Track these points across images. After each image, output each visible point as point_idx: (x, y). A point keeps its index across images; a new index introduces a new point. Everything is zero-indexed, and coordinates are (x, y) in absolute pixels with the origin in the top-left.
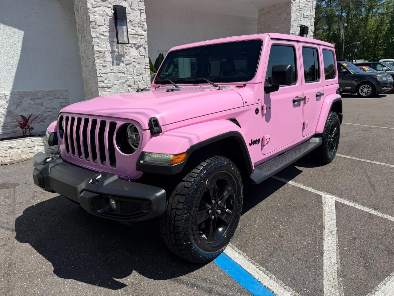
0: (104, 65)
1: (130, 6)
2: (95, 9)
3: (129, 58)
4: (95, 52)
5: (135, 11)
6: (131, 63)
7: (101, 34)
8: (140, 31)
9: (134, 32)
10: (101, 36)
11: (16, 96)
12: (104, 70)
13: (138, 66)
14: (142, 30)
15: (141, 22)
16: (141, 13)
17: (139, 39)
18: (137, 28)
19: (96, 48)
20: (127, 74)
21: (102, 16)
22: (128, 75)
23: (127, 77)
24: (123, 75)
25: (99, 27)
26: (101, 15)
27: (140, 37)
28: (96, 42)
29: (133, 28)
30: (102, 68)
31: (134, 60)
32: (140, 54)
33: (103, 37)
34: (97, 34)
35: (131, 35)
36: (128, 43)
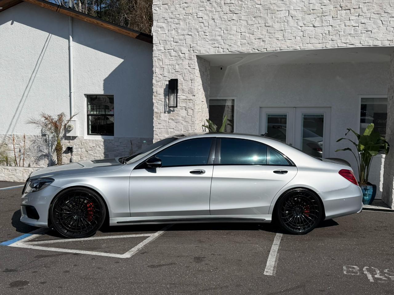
0: (159, 122)
1: (183, 78)
2: (157, 83)
3: (178, 118)
4: (154, 113)
5: (187, 82)
6: (179, 121)
9: (184, 97)
10: (159, 101)
11: (139, 141)
12: (159, 126)
13: (185, 124)
14: (192, 96)
15: (191, 90)
16: (192, 82)
17: (188, 103)
18: (187, 95)
19: (155, 110)
20: (175, 130)
22: (177, 131)
23: (175, 132)
24: (172, 130)
25: (159, 95)
26: (161, 87)
27: (189, 101)
28: (156, 106)
29: (185, 94)
30: (158, 124)
31: (183, 119)
32: (188, 114)
33: (161, 102)
34: (158, 101)
35: (182, 100)
36: (176, 107)
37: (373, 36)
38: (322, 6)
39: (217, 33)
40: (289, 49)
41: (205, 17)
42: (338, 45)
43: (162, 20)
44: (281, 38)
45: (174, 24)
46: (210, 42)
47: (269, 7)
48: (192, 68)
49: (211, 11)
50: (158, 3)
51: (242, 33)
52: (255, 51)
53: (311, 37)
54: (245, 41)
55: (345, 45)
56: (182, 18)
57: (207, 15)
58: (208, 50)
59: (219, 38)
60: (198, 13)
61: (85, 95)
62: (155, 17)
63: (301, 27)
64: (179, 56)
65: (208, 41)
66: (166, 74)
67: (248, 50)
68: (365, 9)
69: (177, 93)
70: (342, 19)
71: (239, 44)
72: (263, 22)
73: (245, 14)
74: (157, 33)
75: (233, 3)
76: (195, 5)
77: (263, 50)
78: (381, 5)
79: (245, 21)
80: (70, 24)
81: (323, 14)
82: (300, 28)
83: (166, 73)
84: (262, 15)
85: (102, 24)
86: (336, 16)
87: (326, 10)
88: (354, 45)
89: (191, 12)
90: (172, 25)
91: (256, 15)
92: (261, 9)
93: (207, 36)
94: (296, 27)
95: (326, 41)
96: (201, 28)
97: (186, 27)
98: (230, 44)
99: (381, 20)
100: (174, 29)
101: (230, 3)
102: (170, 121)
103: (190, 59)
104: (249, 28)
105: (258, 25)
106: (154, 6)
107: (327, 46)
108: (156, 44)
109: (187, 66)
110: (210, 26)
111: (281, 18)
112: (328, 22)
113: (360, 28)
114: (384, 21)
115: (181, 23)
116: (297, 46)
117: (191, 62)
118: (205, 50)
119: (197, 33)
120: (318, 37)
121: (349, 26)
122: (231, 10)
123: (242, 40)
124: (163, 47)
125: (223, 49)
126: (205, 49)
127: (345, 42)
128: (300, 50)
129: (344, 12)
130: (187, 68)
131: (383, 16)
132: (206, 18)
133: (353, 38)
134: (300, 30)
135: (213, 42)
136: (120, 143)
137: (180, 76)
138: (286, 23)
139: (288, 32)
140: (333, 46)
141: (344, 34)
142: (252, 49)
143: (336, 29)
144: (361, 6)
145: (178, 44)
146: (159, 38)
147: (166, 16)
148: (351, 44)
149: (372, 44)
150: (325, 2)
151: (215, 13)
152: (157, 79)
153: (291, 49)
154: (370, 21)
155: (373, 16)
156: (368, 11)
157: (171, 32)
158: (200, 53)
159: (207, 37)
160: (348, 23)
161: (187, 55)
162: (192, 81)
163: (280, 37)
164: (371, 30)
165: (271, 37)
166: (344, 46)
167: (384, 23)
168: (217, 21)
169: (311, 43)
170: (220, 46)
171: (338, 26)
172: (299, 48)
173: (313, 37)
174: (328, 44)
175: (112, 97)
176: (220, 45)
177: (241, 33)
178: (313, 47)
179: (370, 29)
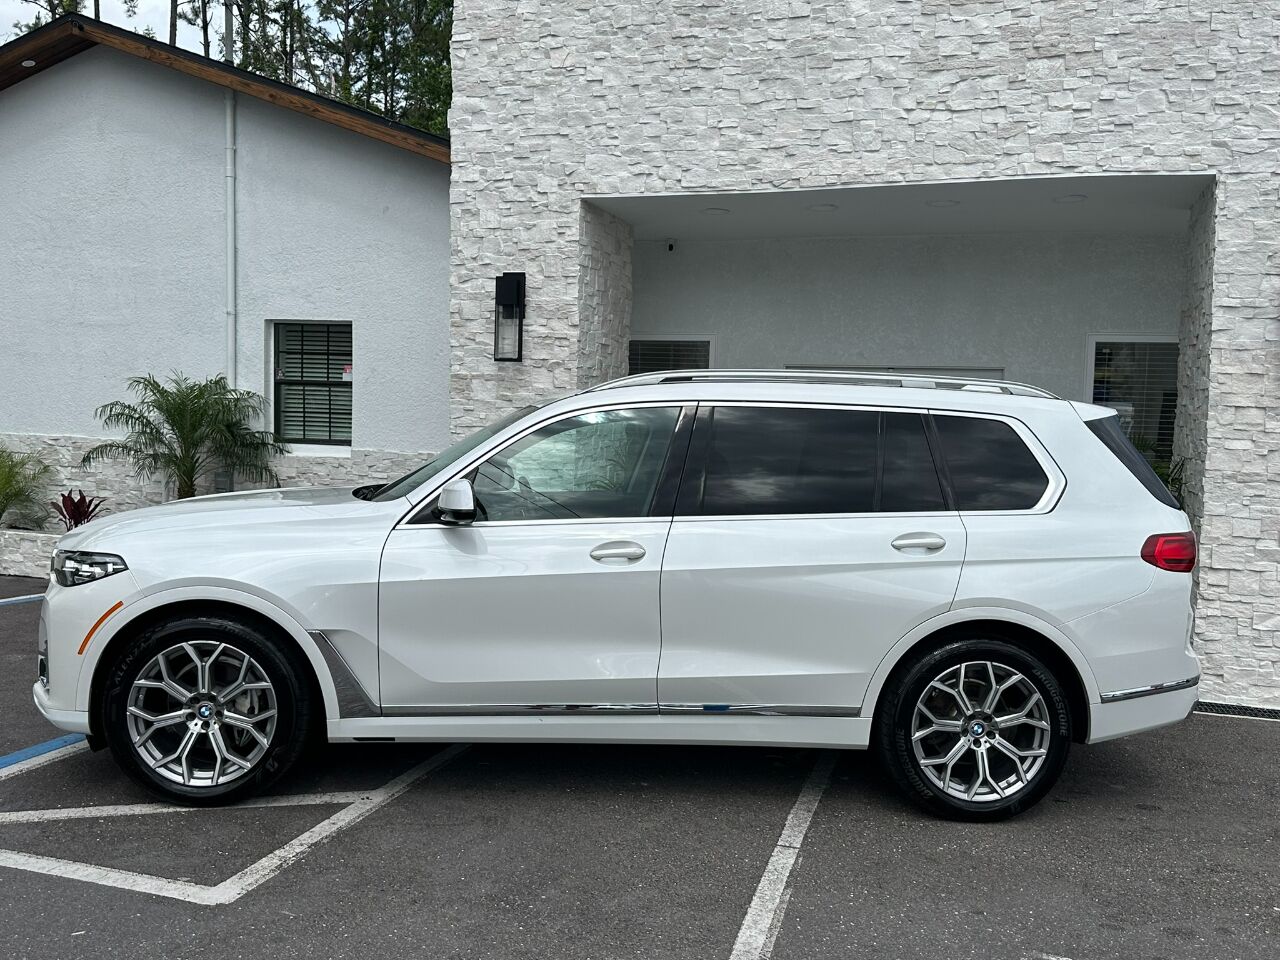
0: (468, 409)
1: (541, 271)
2: (463, 286)
4: (452, 380)
5: (552, 282)
7: (469, 339)
8: (560, 328)
9: (543, 331)
10: (468, 343)
12: (467, 421)
14: (566, 326)
15: (565, 307)
16: (567, 284)
17: (557, 349)
18: (554, 323)
19: (456, 370)
21: (476, 299)
25: (468, 324)
26: (474, 297)
27: (557, 343)
28: (456, 356)
29: (544, 322)
30: (463, 415)
31: (538, 398)
32: (553, 382)
33: (473, 345)
34: (462, 340)
35: (536, 340)
36: (519, 359)
37: (1138, 141)
38: (974, 46)
39: (648, 131)
40: (869, 181)
41: (612, 80)
42: (1023, 168)
43: (480, 90)
44: (844, 145)
45: (515, 103)
46: (624, 158)
47: (810, 49)
48: (568, 239)
49: (631, 62)
50: (468, 36)
51: (723, 132)
52: (764, 186)
53: (939, 143)
54: (733, 155)
55: (1045, 170)
56: (538, 81)
57: (617, 72)
58: (618, 181)
59: (652, 145)
60: (589, 68)
61: (268, 322)
62: (456, 80)
63: (908, 111)
64: (531, 201)
65: (619, 154)
66: (489, 256)
67: (744, 182)
68: (1112, 56)
69: (522, 316)
70: (1039, 87)
71: (712, 163)
72: (789, 97)
73: (734, 71)
74: (464, 129)
75: (696, 37)
76: (581, 41)
77: (788, 184)
78: (1165, 41)
79: (734, 93)
80: (229, 112)
81: (978, 73)
82: (904, 115)
83: (489, 254)
84: (786, 73)
85: (316, 110)
86: (1021, 77)
87: (988, 57)
88: (1076, 170)
89: (567, 63)
90: (509, 104)
91: (768, 74)
92: (782, 55)
93: (616, 138)
94: (891, 112)
95: (988, 157)
96: (599, 113)
97: (553, 110)
98: (686, 165)
99: (1164, 91)
100: (515, 116)
101: (689, 37)
102: (499, 403)
103: (564, 210)
104: (745, 114)
105: (774, 106)
106: (455, 46)
107: (992, 173)
108: (461, 165)
109: (554, 233)
110: (625, 106)
111: (845, 83)
112: (995, 95)
113: (1098, 117)
114: (1173, 93)
115: (537, 98)
116: (895, 172)
117: (565, 220)
118: (609, 183)
119: (586, 132)
120: (960, 143)
121: (1061, 109)
122: (691, 57)
123: (723, 153)
124: (483, 173)
125: (665, 180)
126: (610, 179)
127: (1049, 160)
128: (904, 184)
129: (1046, 66)
130: (553, 238)
131: (1171, 76)
132: (614, 83)
133: (1074, 147)
134: (905, 122)
135: (636, 158)
136: (370, 467)
137: (531, 264)
138: (860, 100)
139: (868, 128)
140: (1009, 172)
141: (1046, 135)
142: (754, 181)
143: (1017, 117)
144: (1101, 45)
145: (526, 164)
146: (470, 145)
147: (492, 75)
148: (1066, 165)
149: (1131, 168)
150: (985, 32)
151: (640, 68)
152: (464, 272)
153: (878, 182)
154: (1127, 94)
155: (1137, 78)
156: (1123, 62)
157: (506, 126)
158: (593, 191)
159: (616, 142)
160: (1056, 100)
161: (552, 198)
162: (570, 281)
163: (844, 142)
164: (1133, 122)
165: (813, 143)
166: (1046, 173)
167: (1172, 98)
168: (647, 93)
169: (939, 162)
170: (653, 171)
171: (1023, 109)
172: (900, 178)
173: (946, 143)
174: (993, 166)
175: (347, 330)
176: (655, 169)
177: (720, 129)
178: (946, 174)
179: (1126, 118)
